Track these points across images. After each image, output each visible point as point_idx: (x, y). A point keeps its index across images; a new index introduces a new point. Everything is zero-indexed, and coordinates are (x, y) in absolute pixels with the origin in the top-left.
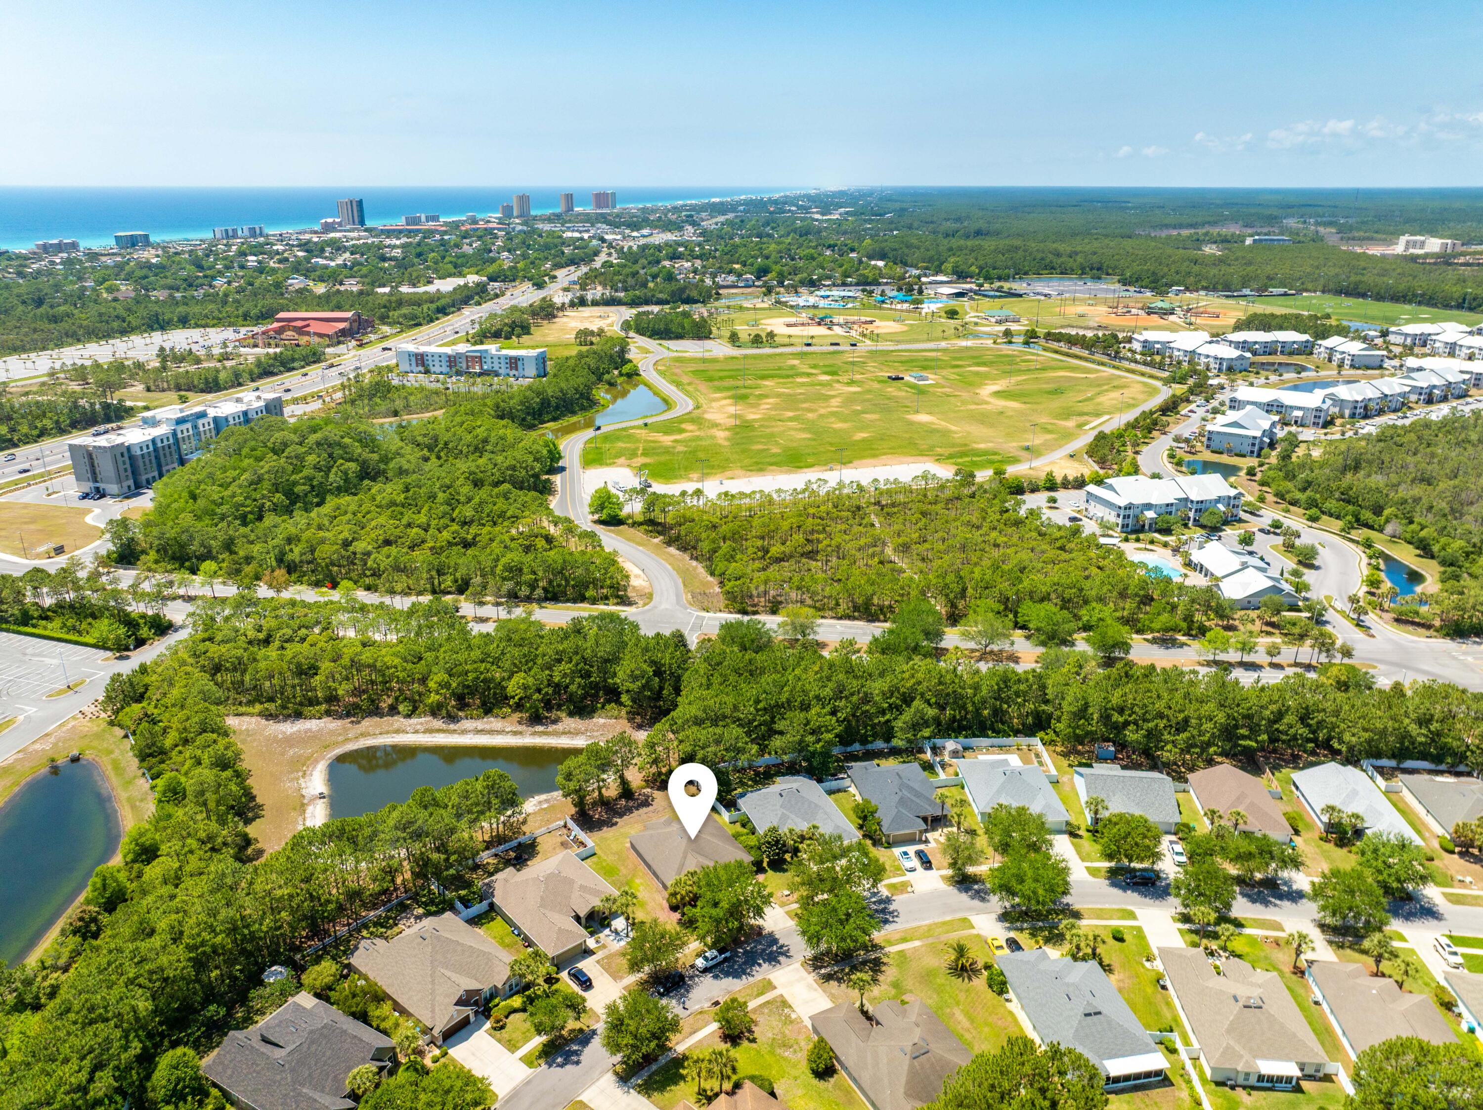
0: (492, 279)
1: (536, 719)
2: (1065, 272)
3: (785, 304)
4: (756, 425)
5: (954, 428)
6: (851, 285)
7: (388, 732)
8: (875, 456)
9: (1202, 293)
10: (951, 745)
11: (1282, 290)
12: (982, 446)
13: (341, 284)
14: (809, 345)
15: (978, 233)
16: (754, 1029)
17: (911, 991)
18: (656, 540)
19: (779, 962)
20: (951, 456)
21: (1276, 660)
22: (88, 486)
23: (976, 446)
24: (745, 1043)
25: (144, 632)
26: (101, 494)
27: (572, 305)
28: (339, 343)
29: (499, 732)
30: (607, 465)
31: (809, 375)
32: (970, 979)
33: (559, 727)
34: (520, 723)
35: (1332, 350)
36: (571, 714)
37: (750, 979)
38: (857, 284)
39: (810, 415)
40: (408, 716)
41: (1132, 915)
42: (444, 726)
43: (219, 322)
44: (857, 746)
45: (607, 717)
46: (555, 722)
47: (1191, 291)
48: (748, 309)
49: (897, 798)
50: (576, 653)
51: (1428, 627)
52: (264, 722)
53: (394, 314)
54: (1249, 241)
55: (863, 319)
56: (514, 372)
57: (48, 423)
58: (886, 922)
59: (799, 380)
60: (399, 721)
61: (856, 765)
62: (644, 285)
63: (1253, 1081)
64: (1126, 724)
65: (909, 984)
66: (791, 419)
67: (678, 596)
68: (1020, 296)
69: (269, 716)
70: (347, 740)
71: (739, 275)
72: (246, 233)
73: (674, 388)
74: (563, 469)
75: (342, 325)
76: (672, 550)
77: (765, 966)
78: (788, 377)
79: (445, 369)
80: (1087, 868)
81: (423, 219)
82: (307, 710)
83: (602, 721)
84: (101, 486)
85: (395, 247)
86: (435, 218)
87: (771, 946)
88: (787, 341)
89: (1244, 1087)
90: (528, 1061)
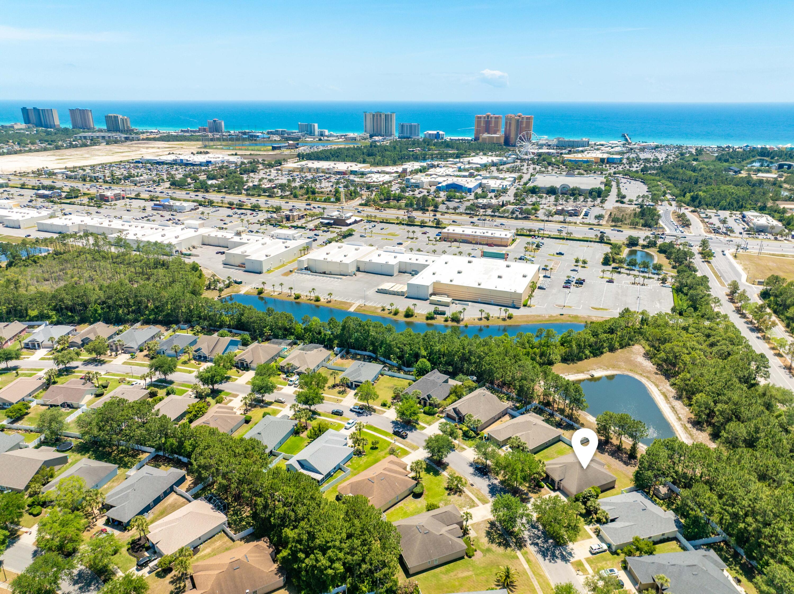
1: (697, 423)
16: (456, 496)
17: (485, 556)
29: (676, 413)
33: (695, 432)
34: (689, 418)
46: (700, 430)
52: (643, 353)
58: (545, 556)
60: (666, 384)
65: (491, 556)
69: (647, 354)
70: (641, 374)
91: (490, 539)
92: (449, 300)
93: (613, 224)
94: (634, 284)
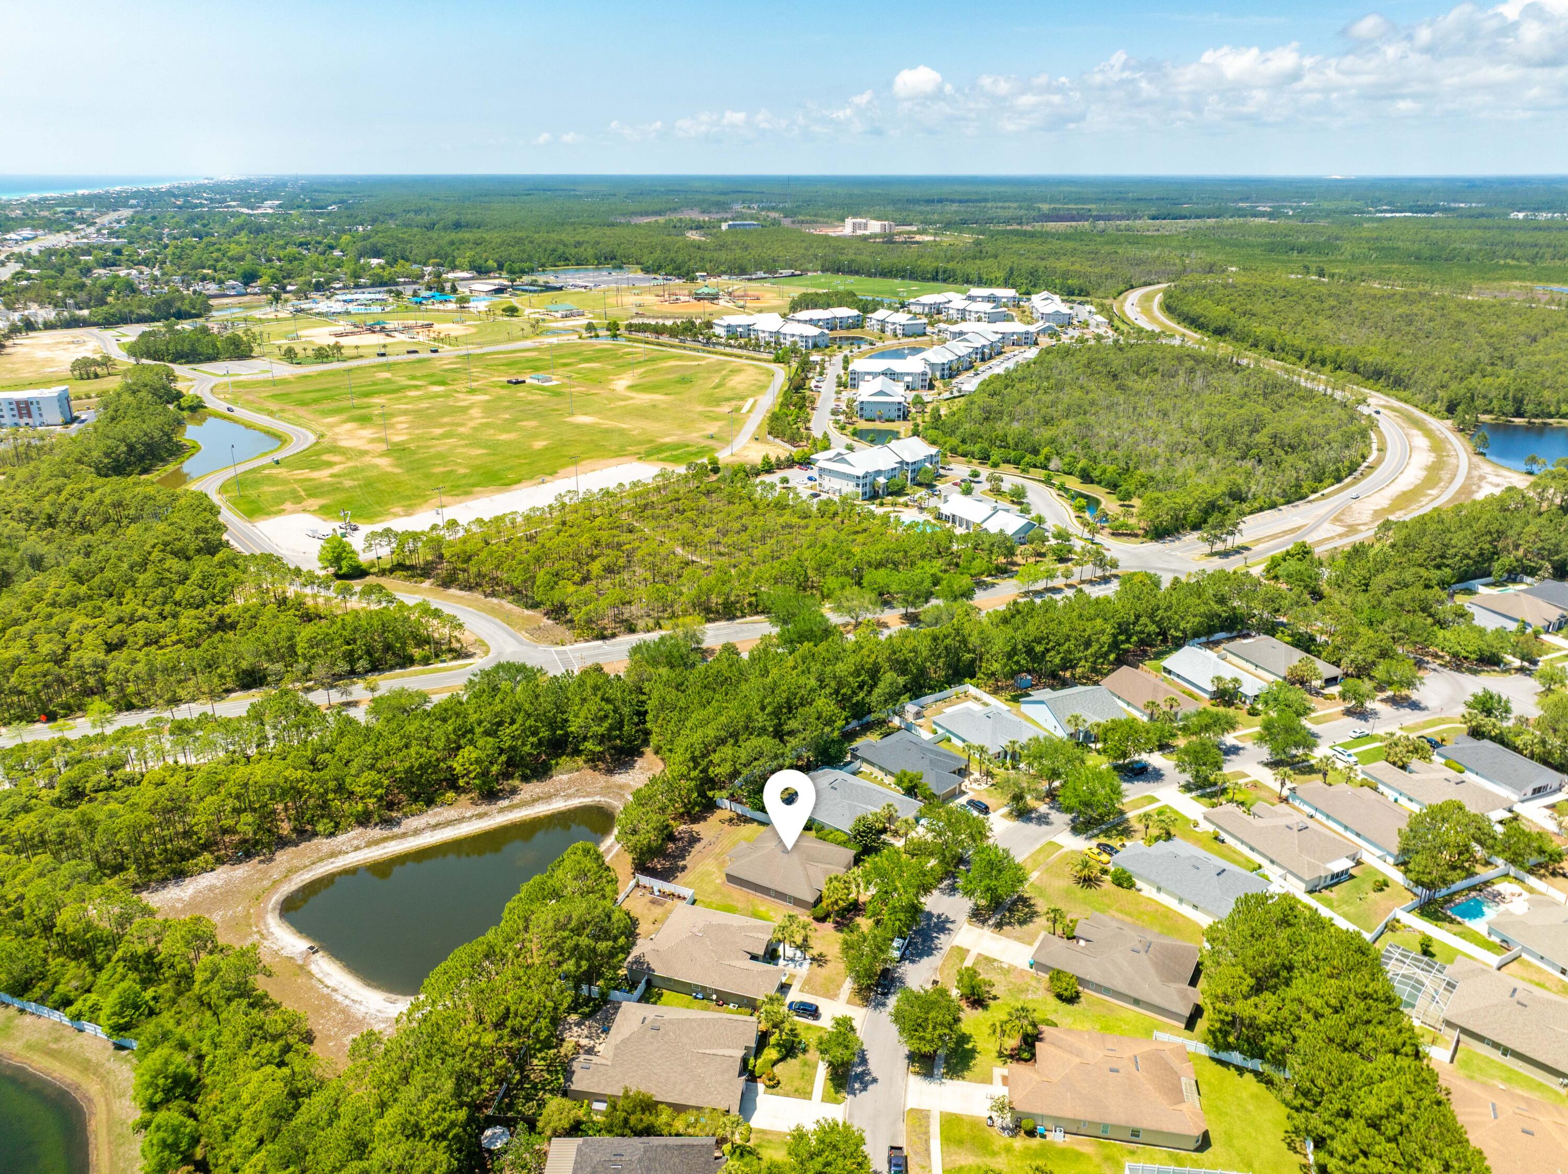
1: (490, 795)
2: (580, 263)
3: (309, 312)
4: (412, 446)
6: (368, 286)
7: (321, 860)
9: (725, 277)
10: (911, 708)
11: (790, 272)
12: (668, 440)
14: (383, 355)
15: (457, 226)
19: (947, 930)
20: (649, 454)
21: (1069, 582)
24: (991, 1003)
30: (276, 513)
31: (416, 387)
32: (1099, 886)
34: (475, 804)
35: (883, 322)
36: (526, 779)
37: (939, 952)
38: (372, 285)
40: (332, 835)
41: (1153, 800)
42: (386, 833)
45: (563, 773)
46: (514, 791)
47: (714, 276)
48: (268, 320)
49: (927, 761)
51: (1136, 536)
54: (724, 226)
55: (417, 322)
56: (26, 420)
60: (323, 844)
63: (1329, 882)
67: (511, 635)
68: (561, 289)
70: (277, 882)
71: (221, 282)
73: (267, 418)
74: (226, 526)
77: (942, 937)
82: (195, 864)
83: (565, 777)
87: (932, 919)
89: (1326, 888)
90: (829, 1099)
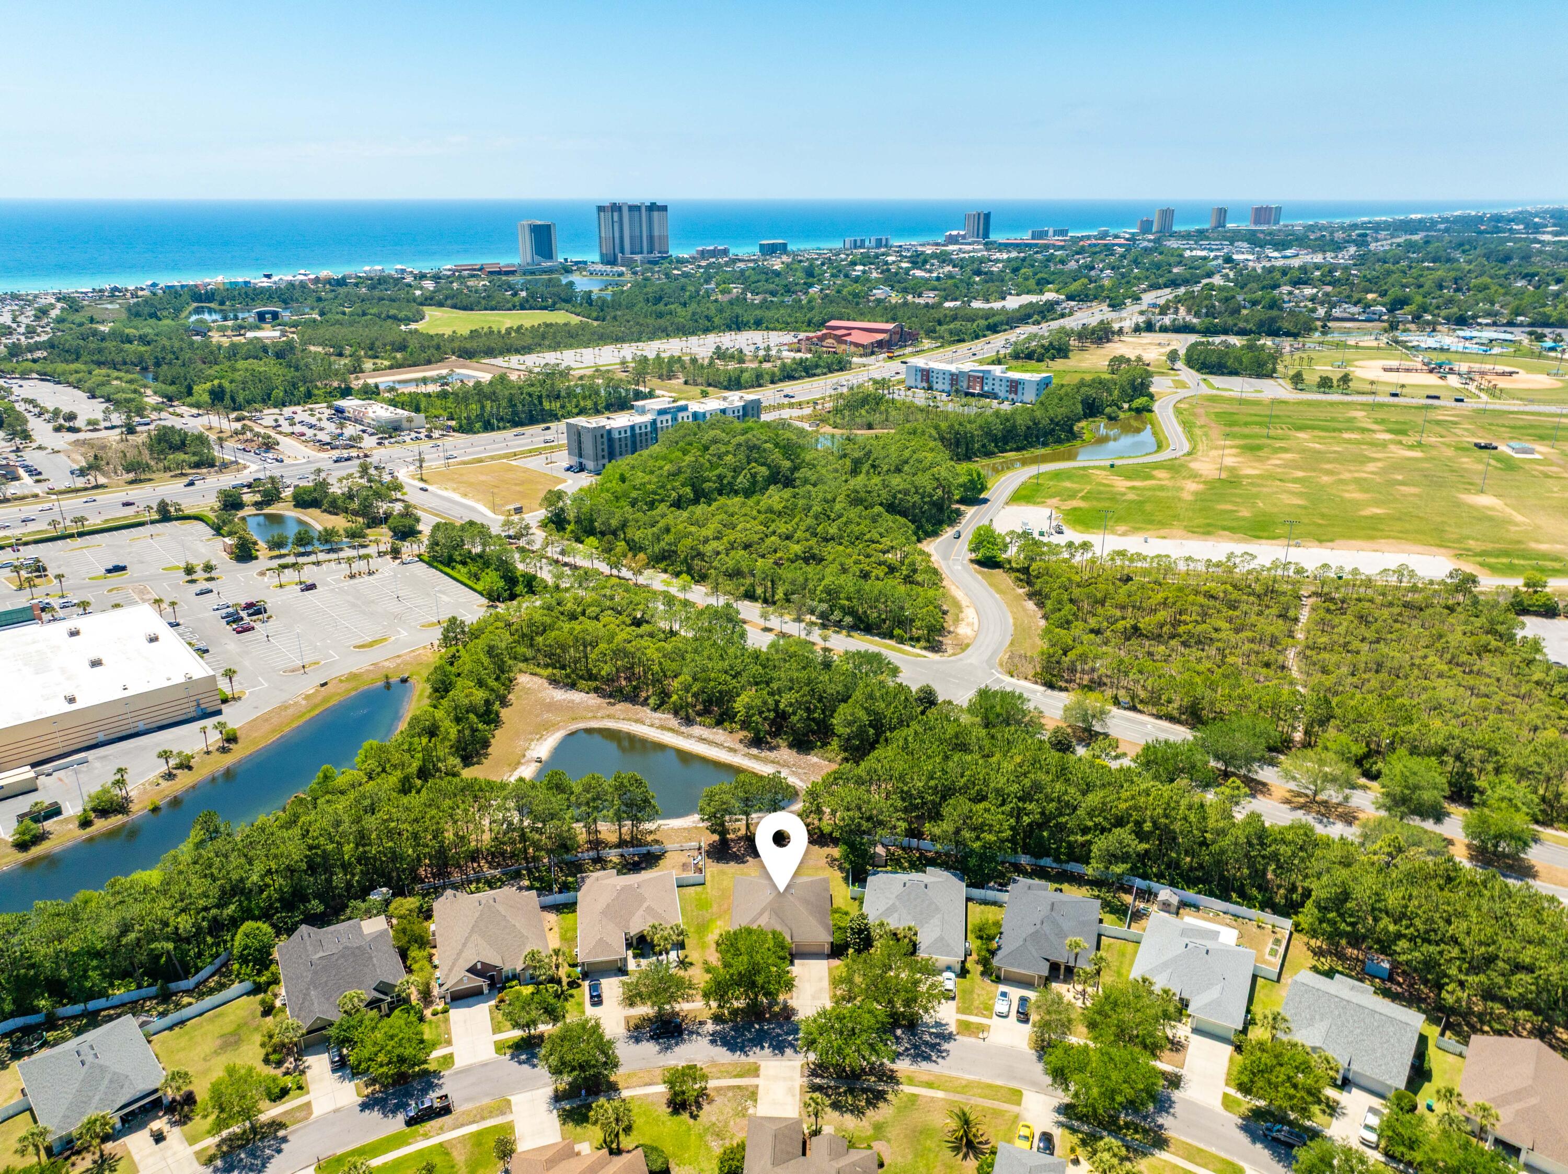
0: (1070, 298)
1: (757, 742)
3: (1403, 344)
4: (1246, 482)
5: (1519, 518)
6: (1521, 325)
7: (629, 719)
8: (1371, 538)
10: (1165, 894)
12: (1544, 547)
13: (920, 296)
14: (1395, 395)
16: (706, 1107)
17: (889, 1141)
18: (1021, 591)
19: (782, 1053)
20: (1484, 553)
22: (574, 461)
23: (1533, 545)
24: (685, 1116)
25: (520, 589)
26: (582, 468)
27: (1137, 329)
28: (873, 353)
29: (717, 745)
30: (1035, 503)
31: (1363, 430)
32: (965, 1157)
33: (772, 755)
34: (741, 741)
36: (791, 746)
37: (743, 1057)
38: (1529, 325)
39: (1325, 479)
40: (655, 710)
42: (677, 726)
43: (786, 326)
44: (1047, 862)
45: (822, 757)
46: (771, 749)
48: (1350, 347)
49: (1033, 929)
50: (808, 684)
52: (546, 684)
53: (941, 329)
55: (1500, 368)
57: (589, 404)
58: (928, 1058)
59: (1346, 435)
60: (646, 712)
61: (1023, 881)
62: (1236, 311)
64: (1399, 936)
65: (892, 1132)
66: (1296, 480)
67: (995, 653)
69: (554, 682)
70: (595, 717)
71: (1368, 307)
72: (873, 243)
73: (1179, 429)
74: (985, 501)
75: (880, 337)
76: (1030, 605)
77: (767, 1051)
78: (1334, 430)
79: (947, 387)
80: (1226, 1095)
81: (1051, 233)
82: (582, 683)
84: (584, 461)
85: (997, 261)
86: (1063, 232)
87: (788, 1034)
88: (1368, 387)
90: (500, 1047)
91: (852, 1112)
92: (25, 773)
93: (131, 476)
94: (352, 576)
